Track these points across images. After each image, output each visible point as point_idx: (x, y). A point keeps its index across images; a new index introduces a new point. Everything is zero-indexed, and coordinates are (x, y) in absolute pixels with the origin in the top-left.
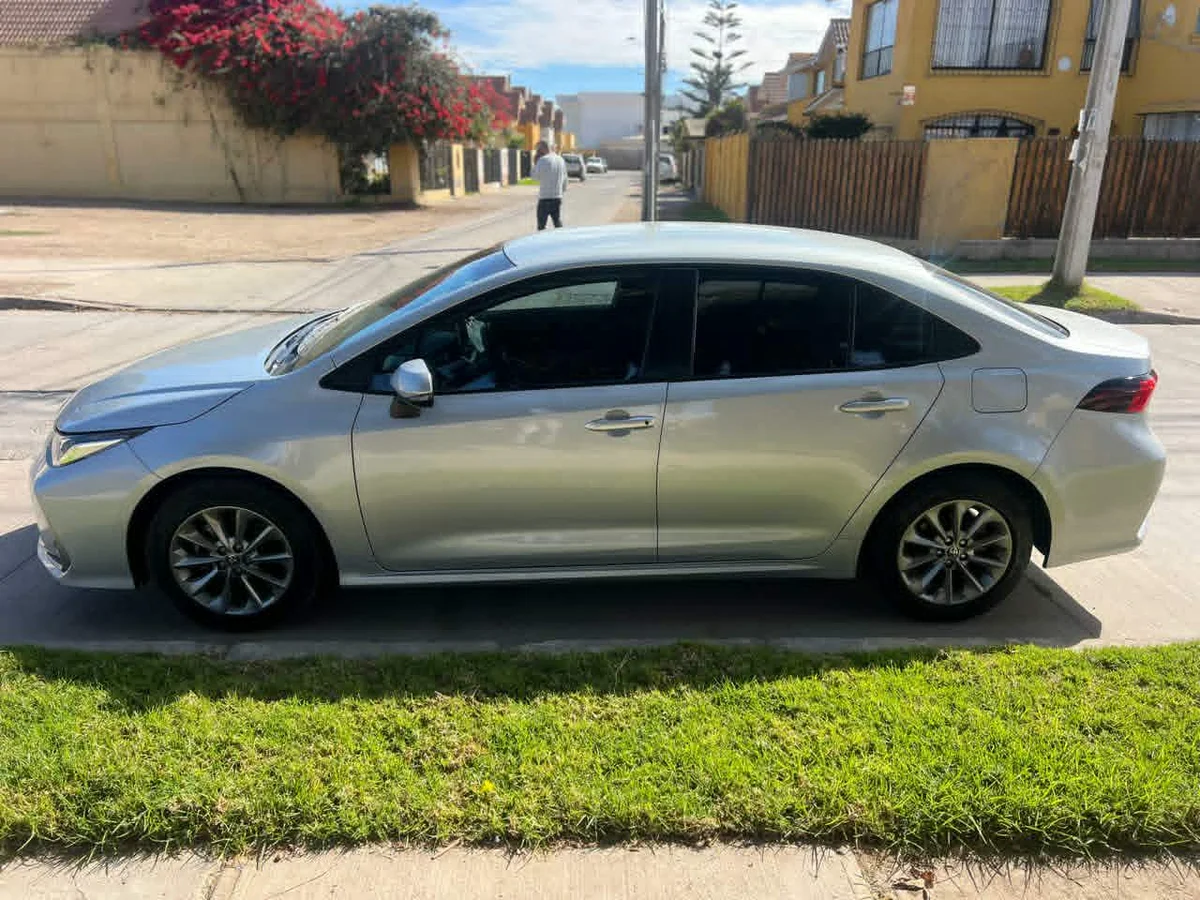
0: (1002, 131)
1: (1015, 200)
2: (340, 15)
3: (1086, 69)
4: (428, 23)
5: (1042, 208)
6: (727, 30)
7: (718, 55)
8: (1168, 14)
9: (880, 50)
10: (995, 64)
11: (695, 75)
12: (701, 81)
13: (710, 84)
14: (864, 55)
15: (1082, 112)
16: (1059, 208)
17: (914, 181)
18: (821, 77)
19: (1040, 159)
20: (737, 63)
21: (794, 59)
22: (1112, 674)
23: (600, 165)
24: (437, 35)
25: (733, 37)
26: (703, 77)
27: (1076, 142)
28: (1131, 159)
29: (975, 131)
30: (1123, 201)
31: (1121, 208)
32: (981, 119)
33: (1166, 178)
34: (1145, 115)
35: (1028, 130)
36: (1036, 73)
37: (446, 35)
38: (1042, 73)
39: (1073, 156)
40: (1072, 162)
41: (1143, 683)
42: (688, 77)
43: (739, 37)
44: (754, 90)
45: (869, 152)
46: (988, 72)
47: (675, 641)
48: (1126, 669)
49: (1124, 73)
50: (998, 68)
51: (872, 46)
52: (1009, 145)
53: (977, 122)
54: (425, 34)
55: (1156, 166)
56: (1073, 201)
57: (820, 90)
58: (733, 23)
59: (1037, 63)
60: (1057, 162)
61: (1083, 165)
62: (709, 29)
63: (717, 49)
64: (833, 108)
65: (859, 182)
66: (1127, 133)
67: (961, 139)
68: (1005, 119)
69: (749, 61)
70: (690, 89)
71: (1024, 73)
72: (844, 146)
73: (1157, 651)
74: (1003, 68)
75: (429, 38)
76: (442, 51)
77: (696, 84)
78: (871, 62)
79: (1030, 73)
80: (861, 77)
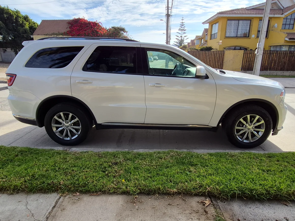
0: (240, 49)
1: (243, 63)
2: (106, 29)
3: (258, 37)
4: (123, 30)
5: (249, 64)
6: (183, 32)
7: (181, 37)
8: (275, 25)
9: (215, 34)
10: (238, 36)
11: (176, 41)
12: (178, 42)
13: (180, 43)
14: (211, 35)
15: (258, 44)
16: (253, 65)
17: (222, 59)
18: (202, 40)
19: (249, 55)
20: (185, 38)
21: (197, 37)
22: (271, 159)
23: (157, 58)
24: (125, 32)
25: (184, 33)
26: (178, 41)
27: (257, 50)
28: (268, 54)
29: (235, 49)
30: (266, 63)
31: (266, 65)
32: (236, 47)
33: (276, 58)
34: (271, 46)
35: (246, 49)
36: (247, 38)
37: (127, 32)
38: (249, 38)
39: (256, 53)
40: (256, 54)
41: (278, 161)
42: (175, 41)
43: (186, 33)
44: (189, 43)
45: (212, 53)
46: (237, 38)
47: (168, 150)
48: (274, 158)
49: (266, 38)
50: (239, 37)
51: (213, 33)
52: (242, 52)
53: (235, 48)
54: (123, 32)
55: (274, 56)
56: (256, 62)
57: (202, 42)
58: (185, 30)
59: (248, 36)
60: (252, 55)
61: (258, 54)
62: (180, 32)
63: (181, 35)
64: (205, 46)
65: (210, 60)
66: (267, 49)
67: (232, 51)
68: (241, 47)
69: (188, 38)
70: (176, 43)
71: (245, 38)
72: (207, 52)
73: (281, 154)
74: (240, 37)
75: (123, 33)
76: (126, 35)
77: (177, 43)
78: (213, 36)
79: (246, 38)
80: (211, 39)
